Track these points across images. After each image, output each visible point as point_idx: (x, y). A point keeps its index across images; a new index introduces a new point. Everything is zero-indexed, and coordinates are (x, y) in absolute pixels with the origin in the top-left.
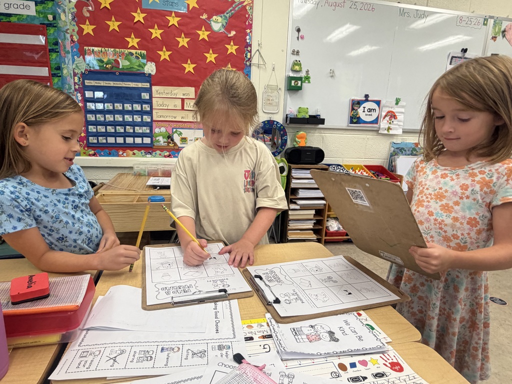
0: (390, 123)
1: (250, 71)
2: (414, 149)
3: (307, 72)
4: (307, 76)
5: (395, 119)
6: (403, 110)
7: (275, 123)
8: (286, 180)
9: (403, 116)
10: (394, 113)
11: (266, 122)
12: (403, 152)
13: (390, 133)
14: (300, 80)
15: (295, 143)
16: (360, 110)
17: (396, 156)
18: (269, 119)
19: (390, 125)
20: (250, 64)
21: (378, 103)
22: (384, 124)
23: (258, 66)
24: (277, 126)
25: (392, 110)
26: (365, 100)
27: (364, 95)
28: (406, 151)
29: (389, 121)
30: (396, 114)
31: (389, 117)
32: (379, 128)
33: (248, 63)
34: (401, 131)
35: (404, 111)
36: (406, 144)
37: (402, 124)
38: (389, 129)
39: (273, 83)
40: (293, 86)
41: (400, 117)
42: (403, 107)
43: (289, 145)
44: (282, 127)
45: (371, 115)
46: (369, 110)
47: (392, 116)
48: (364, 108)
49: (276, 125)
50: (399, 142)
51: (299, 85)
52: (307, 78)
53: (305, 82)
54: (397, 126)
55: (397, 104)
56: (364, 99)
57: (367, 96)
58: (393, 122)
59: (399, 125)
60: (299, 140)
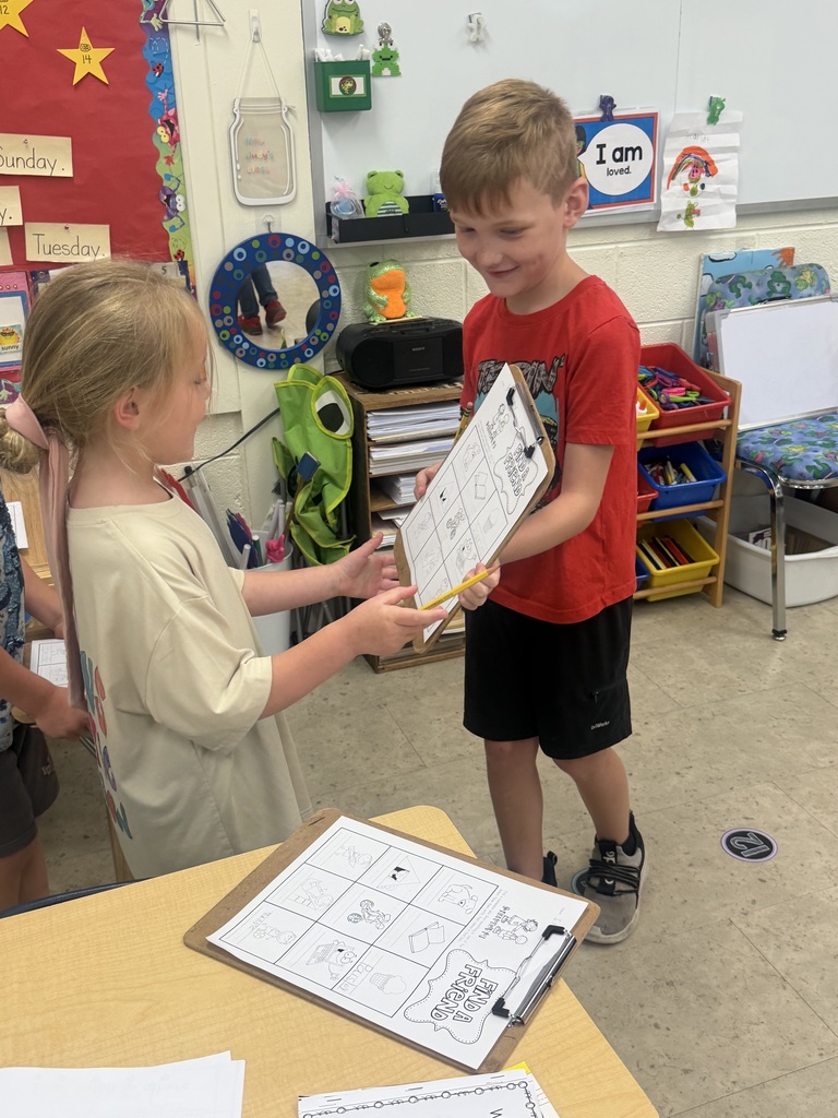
0: (694, 192)
1: (167, 53)
2: (777, 276)
3: (384, 33)
4: (386, 49)
5: (709, 174)
6: (733, 139)
7: (290, 243)
8: (350, 451)
9: (736, 162)
10: (703, 152)
11: (256, 244)
12: (743, 290)
13: (695, 228)
14: (358, 73)
15: (369, 308)
16: (588, 158)
17: (717, 313)
18: (264, 231)
19: (693, 200)
20: (165, 25)
21: (647, 123)
22: (672, 198)
23: (197, 30)
24: (297, 253)
25: (698, 143)
26: (602, 119)
27: (596, 102)
28: (749, 286)
29: (691, 186)
30: (713, 157)
31: (690, 168)
32: (658, 213)
33: (155, 22)
34: (733, 214)
35: (738, 144)
36: (752, 257)
37: (732, 189)
38: (691, 212)
39: (260, 89)
40: (337, 99)
41: (726, 165)
42: (734, 127)
43: (348, 316)
44: (315, 256)
45: (627, 171)
46: (618, 155)
47: (699, 164)
48: (601, 147)
49: (294, 248)
50: (727, 253)
51: (360, 90)
52: (387, 58)
53: (379, 74)
54: (717, 201)
55: (713, 119)
56: (599, 115)
57: (607, 103)
58: (703, 186)
59: (724, 196)
60: (383, 297)
